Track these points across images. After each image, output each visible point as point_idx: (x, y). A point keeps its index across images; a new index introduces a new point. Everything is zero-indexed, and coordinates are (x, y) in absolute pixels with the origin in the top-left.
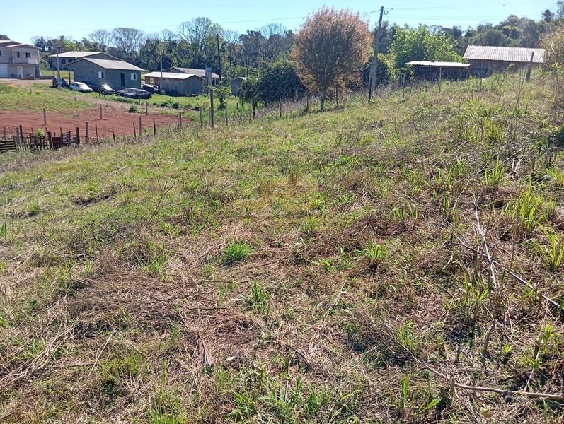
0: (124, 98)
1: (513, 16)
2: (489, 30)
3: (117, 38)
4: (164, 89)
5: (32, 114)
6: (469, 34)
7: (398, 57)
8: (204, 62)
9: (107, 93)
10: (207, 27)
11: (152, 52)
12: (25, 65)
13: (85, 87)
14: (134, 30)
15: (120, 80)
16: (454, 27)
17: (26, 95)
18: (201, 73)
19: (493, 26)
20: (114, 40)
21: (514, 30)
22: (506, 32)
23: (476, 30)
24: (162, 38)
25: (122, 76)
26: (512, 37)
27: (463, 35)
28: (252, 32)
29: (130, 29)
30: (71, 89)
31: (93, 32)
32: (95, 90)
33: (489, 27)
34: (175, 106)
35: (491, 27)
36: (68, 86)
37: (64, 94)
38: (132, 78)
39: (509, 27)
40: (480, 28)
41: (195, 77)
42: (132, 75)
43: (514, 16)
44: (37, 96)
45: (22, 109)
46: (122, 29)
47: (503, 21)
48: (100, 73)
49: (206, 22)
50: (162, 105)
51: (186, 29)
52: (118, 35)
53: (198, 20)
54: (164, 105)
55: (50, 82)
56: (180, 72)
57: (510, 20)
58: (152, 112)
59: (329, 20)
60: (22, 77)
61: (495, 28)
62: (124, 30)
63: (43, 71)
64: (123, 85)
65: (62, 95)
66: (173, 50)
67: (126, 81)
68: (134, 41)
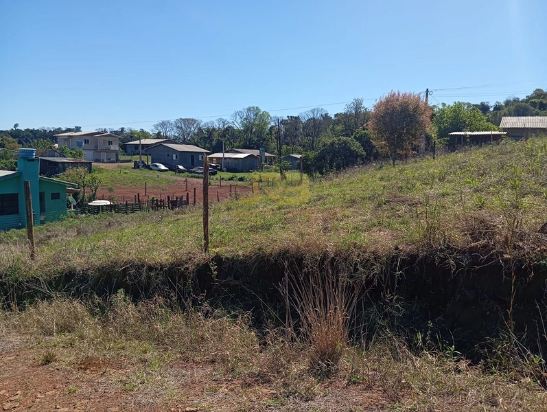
0: (196, 175)
1: (538, 90)
2: (517, 104)
3: (178, 127)
4: (225, 167)
5: (128, 188)
6: (498, 108)
7: (439, 130)
8: (254, 144)
9: (181, 171)
10: (257, 114)
11: (209, 137)
12: (108, 151)
13: (163, 167)
14: (193, 120)
15: (191, 160)
16: (482, 103)
17: (116, 174)
18: (256, 152)
19: (521, 99)
20: (175, 128)
21: (541, 102)
22: (534, 104)
23: (503, 104)
24: (217, 125)
25: (192, 157)
26: (540, 109)
27: (492, 109)
28: (291, 117)
29: (189, 119)
30: (151, 169)
31: (156, 123)
32: (171, 169)
33: (516, 101)
34: (241, 179)
35: (518, 101)
36: (148, 167)
37: (146, 172)
38: (200, 159)
39: (536, 100)
40: (508, 103)
41: (251, 156)
42: (200, 156)
43: (540, 90)
44: (125, 175)
45: (118, 185)
46: (183, 120)
47: (529, 95)
48: (174, 156)
49: (255, 111)
50: (229, 179)
51: (238, 117)
52: (179, 124)
53: (249, 109)
54: (231, 179)
55: (132, 164)
56: (238, 152)
57: (536, 94)
58: (224, 184)
59: (397, 100)
60: (105, 161)
61: (522, 102)
62: (184, 120)
63: (122, 156)
64: (193, 165)
65: (145, 174)
66: (227, 135)
67: (195, 161)
68: (193, 129)
